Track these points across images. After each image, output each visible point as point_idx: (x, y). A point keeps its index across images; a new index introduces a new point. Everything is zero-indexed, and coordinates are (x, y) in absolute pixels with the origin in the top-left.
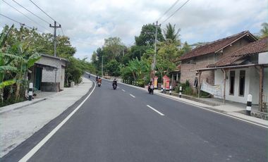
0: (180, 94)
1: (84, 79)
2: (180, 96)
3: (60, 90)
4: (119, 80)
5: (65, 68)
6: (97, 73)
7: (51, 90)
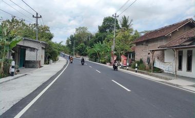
0: (136, 69)
1: (60, 58)
2: (136, 71)
3: (41, 67)
4: (87, 59)
5: (45, 49)
6: (70, 53)
7: (33, 67)
